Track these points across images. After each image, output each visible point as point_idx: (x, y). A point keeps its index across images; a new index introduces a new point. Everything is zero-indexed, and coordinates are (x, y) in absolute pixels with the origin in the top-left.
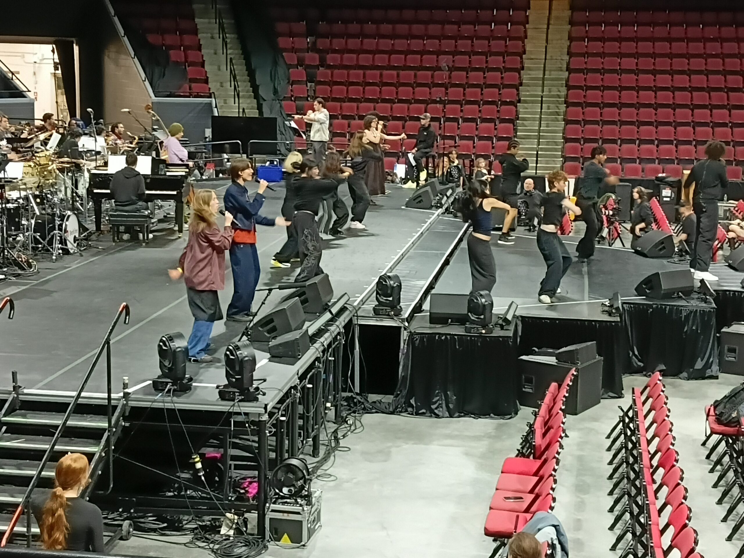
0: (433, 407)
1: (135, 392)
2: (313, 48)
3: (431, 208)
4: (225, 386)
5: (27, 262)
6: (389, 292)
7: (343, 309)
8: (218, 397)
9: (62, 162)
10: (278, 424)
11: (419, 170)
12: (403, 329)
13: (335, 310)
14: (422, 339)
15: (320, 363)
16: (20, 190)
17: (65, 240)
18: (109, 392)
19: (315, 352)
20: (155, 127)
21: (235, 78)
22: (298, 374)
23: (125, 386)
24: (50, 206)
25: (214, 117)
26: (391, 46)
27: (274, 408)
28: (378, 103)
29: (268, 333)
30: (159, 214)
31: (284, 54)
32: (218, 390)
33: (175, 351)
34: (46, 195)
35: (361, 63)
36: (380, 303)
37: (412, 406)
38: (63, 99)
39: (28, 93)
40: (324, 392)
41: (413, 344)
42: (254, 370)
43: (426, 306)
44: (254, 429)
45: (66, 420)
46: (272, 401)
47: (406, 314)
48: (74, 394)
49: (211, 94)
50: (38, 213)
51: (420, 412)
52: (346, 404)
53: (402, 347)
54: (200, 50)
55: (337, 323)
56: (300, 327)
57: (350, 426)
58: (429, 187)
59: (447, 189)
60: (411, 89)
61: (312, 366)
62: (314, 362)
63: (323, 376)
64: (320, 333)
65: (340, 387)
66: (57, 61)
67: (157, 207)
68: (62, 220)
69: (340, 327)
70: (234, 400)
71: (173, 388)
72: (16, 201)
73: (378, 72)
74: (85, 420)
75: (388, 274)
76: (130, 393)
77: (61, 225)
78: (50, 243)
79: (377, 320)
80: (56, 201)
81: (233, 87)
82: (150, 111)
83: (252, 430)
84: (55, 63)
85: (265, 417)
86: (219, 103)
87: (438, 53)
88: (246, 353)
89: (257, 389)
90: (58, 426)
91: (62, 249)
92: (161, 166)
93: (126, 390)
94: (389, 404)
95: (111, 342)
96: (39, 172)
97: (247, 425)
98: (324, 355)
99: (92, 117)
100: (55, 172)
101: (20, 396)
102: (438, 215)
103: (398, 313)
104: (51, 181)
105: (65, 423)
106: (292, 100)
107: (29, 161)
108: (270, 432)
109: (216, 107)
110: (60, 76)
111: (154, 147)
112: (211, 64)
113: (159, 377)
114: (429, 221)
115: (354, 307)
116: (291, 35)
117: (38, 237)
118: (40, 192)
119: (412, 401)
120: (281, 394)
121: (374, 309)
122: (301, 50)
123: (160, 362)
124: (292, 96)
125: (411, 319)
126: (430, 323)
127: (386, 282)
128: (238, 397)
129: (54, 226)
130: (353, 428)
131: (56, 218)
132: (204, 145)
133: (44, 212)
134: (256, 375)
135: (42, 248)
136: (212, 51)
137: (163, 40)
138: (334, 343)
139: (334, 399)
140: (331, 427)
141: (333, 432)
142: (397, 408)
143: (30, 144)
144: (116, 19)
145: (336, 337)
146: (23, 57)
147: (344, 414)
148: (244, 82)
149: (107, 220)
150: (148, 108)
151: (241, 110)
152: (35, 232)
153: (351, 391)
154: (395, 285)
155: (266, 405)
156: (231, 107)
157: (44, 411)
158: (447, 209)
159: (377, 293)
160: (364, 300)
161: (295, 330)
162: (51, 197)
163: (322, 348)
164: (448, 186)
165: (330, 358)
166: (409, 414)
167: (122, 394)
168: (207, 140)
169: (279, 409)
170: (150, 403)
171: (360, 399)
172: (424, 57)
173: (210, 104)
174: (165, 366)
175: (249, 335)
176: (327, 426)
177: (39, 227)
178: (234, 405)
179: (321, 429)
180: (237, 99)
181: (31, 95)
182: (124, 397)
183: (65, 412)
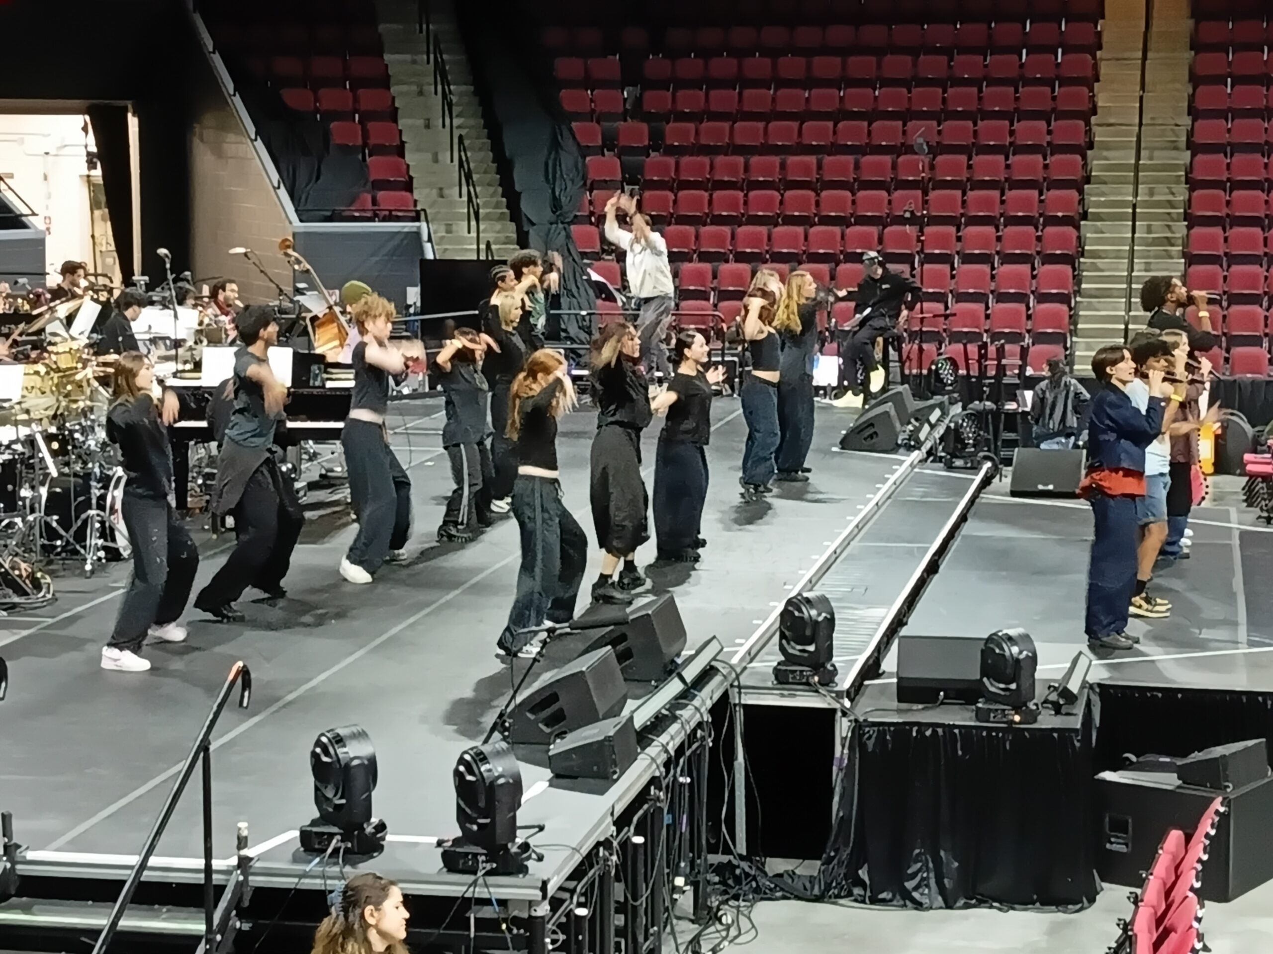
0: (910, 885)
1: (260, 858)
2: (637, 111)
3: (895, 448)
4: (456, 842)
5: (32, 577)
6: (808, 632)
7: (708, 673)
8: (441, 865)
9: (105, 364)
10: (571, 924)
11: (869, 368)
12: (839, 714)
13: (691, 673)
14: (881, 736)
15: (660, 790)
16: (16, 423)
17: (112, 530)
18: (208, 855)
19: (650, 766)
20: (301, 285)
21: (469, 177)
22: (612, 814)
23: (242, 842)
24: (79, 457)
25: (424, 262)
26: (803, 102)
27: (561, 889)
28: (776, 225)
29: (547, 725)
30: (311, 472)
31: (574, 125)
32: (440, 850)
33: (347, 765)
34: (71, 432)
35: (739, 141)
36: (790, 659)
37: (861, 883)
38: (105, 231)
39: (32, 219)
40: (668, 854)
41: (863, 746)
42: (519, 805)
43: (890, 663)
44: (518, 935)
45: (118, 917)
46: (557, 872)
47: (845, 681)
48: (134, 860)
49: (418, 213)
50: (55, 474)
51: (882, 896)
52: (717, 879)
53: (838, 754)
54: (395, 121)
55: (696, 702)
56: (614, 712)
57: (728, 928)
58: (890, 404)
59: (932, 408)
60: (848, 194)
61: (642, 797)
62: (646, 790)
63: (667, 819)
64: (659, 724)
65: (704, 842)
66: (94, 149)
67: (305, 457)
68: (106, 487)
69: (703, 710)
70: (475, 873)
71: (343, 846)
72: (8, 447)
73: (777, 160)
74: (156, 917)
75: (805, 595)
76: (251, 859)
77: (102, 498)
78: (81, 536)
79: (782, 696)
80: (93, 447)
81: (465, 198)
82: (290, 251)
83: (515, 938)
84: (89, 154)
85: (543, 910)
86: (435, 232)
87: (906, 116)
88: (500, 769)
89: (525, 847)
90: (99, 932)
91: (104, 548)
92: (315, 368)
93: (245, 852)
94: (812, 879)
95: (212, 748)
96: (57, 386)
97: (504, 926)
98: (668, 772)
99: (168, 266)
100: (89, 385)
101: (18, 867)
102: (912, 466)
103: (829, 678)
104: (81, 404)
105: (114, 923)
106: (591, 223)
107: (35, 362)
108: (553, 942)
109: (430, 240)
110: (100, 181)
111: (297, 329)
112: (419, 150)
113: (314, 823)
114: (893, 478)
115: (732, 667)
116: (589, 83)
117: (54, 524)
118: (58, 429)
119: (863, 874)
120: (577, 859)
121: (777, 672)
122: (611, 117)
123: (317, 789)
124: (592, 213)
125: (857, 692)
126: (900, 700)
127: (800, 611)
128: (484, 866)
129: (90, 499)
130: (733, 932)
131: (93, 484)
132: (406, 323)
133: (66, 470)
134: (523, 817)
135: (63, 547)
136: (421, 122)
137: (317, 100)
138: (690, 747)
139: (692, 868)
140: (686, 930)
141: (691, 942)
142: (828, 887)
143: (35, 327)
144: (217, 60)
145: (694, 731)
146: (22, 142)
147: (714, 902)
148: (489, 185)
149: (200, 486)
150: (284, 245)
151: (483, 246)
152: (47, 514)
153: (727, 851)
154: (820, 619)
155: (545, 884)
156: (461, 240)
157: (68, 899)
158: (929, 453)
159: (783, 636)
160: (753, 653)
161: (605, 718)
162: (82, 439)
163: (664, 757)
164: (931, 402)
165: (681, 780)
166: (856, 901)
167: (234, 861)
168: (412, 310)
169: (572, 892)
170: (296, 880)
171: (747, 869)
172: (876, 125)
173: (417, 234)
174: (327, 799)
175: (506, 729)
176: (677, 929)
177: (55, 503)
178: (474, 883)
179: (664, 936)
180: (473, 223)
181: (37, 222)
182: (239, 866)
183: (115, 901)
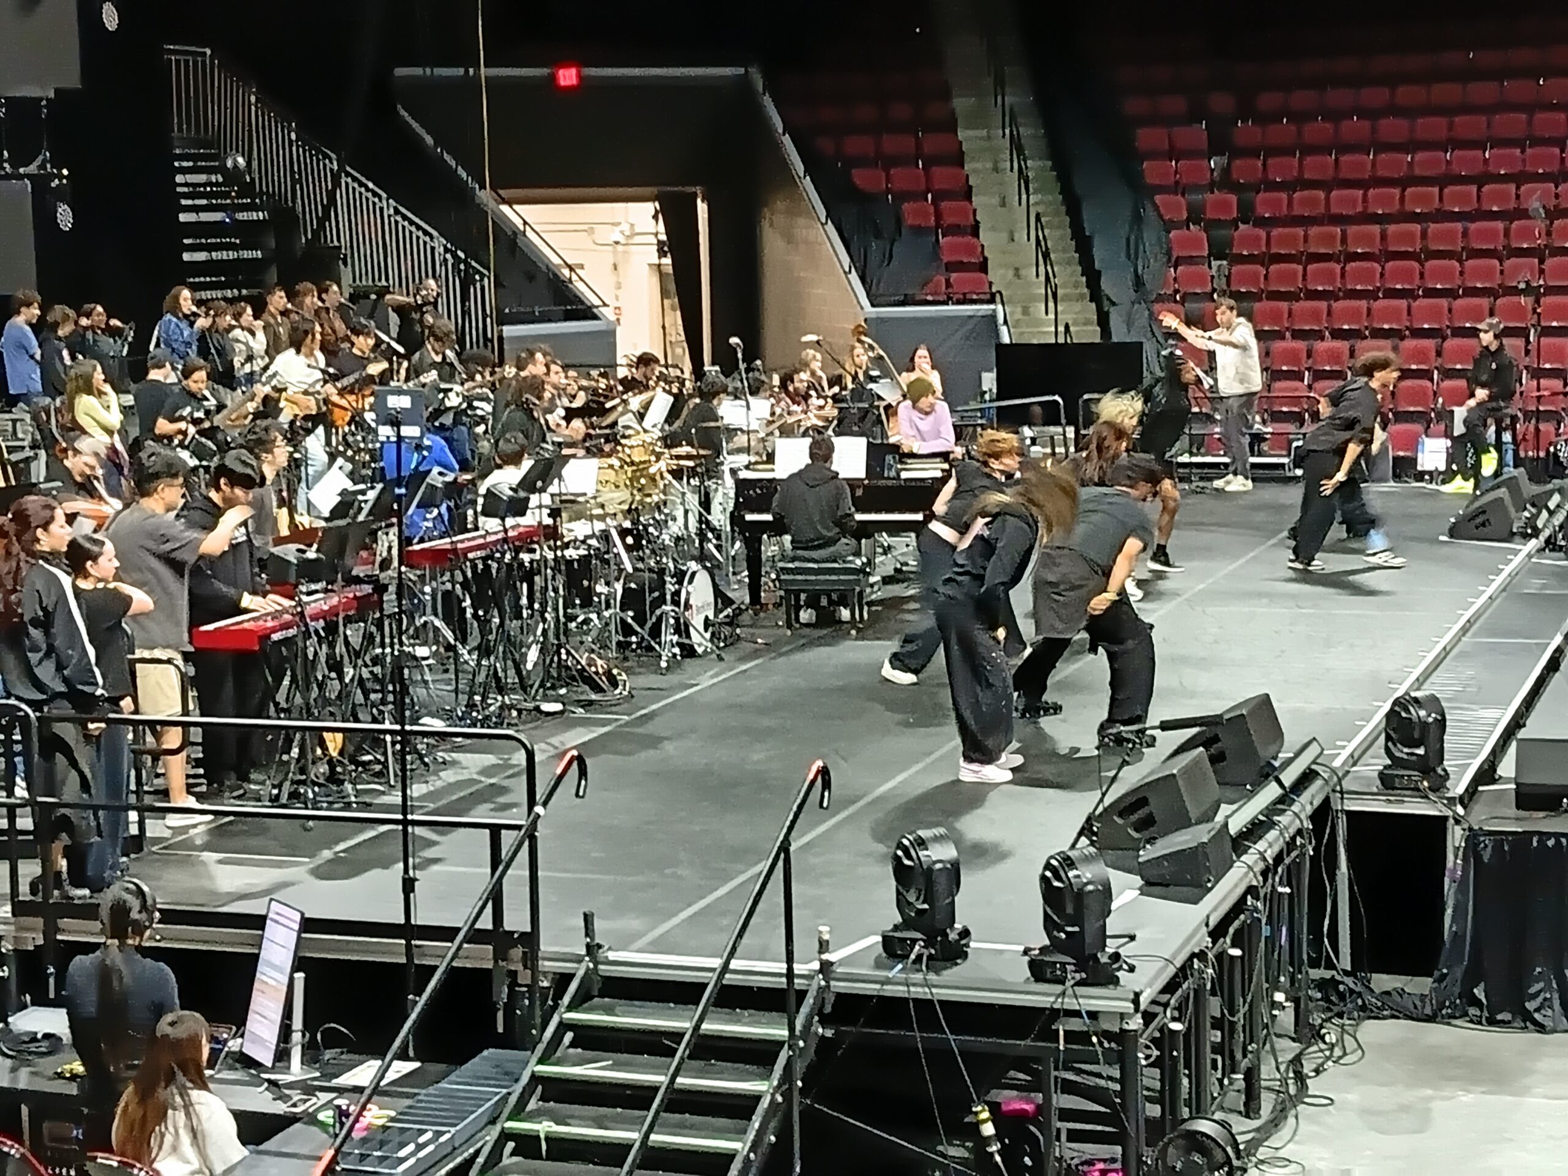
0: (1530, 1006)
1: (842, 962)
2: (1226, 182)
3: (1510, 537)
4: (1043, 950)
5: (608, 673)
6: (1416, 735)
7: (1308, 777)
8: (1029, 974)
9: (678, 457)
10: (1164, 1040)
12: (1451, 821)
13: (1289, 777)
14: (1498, 847)
15: (1258, 899)
16: (591, 518)
17: (687, 626)
18: (790, 959)
19: (1246, 874)
21: (1046, 256)
22: (1207, 925)
23: (823, 946)
24: (653, 552)
25: (1000, 347)
26: (1405, 168)
27: (1154, 1002)
28: (1377, 298)
29: (1137, 830)
30: (885, 565)
31: (1158, 198)
32: (1027, 958)
33: (930, 870)
34: (645, 527)
35: (1335, 210)
36: (1396, 762)
37: (1477, 1003)
38: (675, 320)
39: (603, 310)
40: (1267, 967)
41: (1478, 858)
42: (1110, 912)
43: (1507, 767)
44: (1110, 1049)
45: (701, 1020)
46: (1150, 985)
47: (1459, 787)
48: (716, 963)
49: (993, 295)
50: (630, 570)
51: (1499, 1017)
52: (1319, 995)
53: (1450, 864)
54: (969, 198)
55: (1296, 808)
56: (1208, 817)
57: (1332, 1047)
58: (1503, 490)
59: (1550, 494)
60: (1456, 264)
61: (1239, 907)
62: (1243, 899)
63: (1266, 931)
64: (1256, 830)
65: (1305, 957)
66: (663, 237)
67: (879, 550)
68: (680, 582)
69: (1303, 816)
70: (1063, 983)
71: (926, 952)
72: (583, 542)
73: (1376, 229)
74: (738, 1022)
75: (1413, 694)
76: (832, 964)
77: (677, 593)
78: (655, 632)
79: (1390, 801)
80: (667, 542)
81: (1042, 278)
82: (863, 338)
83: (1106, 1051)
84: (660, 242)
85: (1135, 1023)
86: (1012, 313)
87: (1519, 178)
88: (1089, 875)
89: (1116, 957)
90: (682, 1035)
91: (679, 644)
92: (889, 459)
93: (825, 957)
94: (1423, 997)
95: (792, 849)
96: (631, 480)
97: (1094, 1039)
98: (1265, 880)
99: (740, 355)
100: (662, 478)
101: (601, 967)
102: (1530, 556)
103: (1439, 783)
104: (656, 498)
105: (697, 1027)
106: (1176, 301)
107: (609, 455)
108: (1147, 1057)
109: (1006, 322)
110: (670, 270)
112: (993, 229)
113: (896, 928)
114: (1508, 569)
115: (1334, 771)
116: (1173, 153)
117: (630, 620)
118: (633, 523)
119: (1479, 992)
120: (1171, 971)
121: (1381, 775)
122: (1197, 188)
123: (898, 893)
124: (1177, 291)
125: (1470, 800)
126: (1518, 807)
127: (1408, 712)
128: (1073, 976)
129: (663, 595)
130: (1337, 1052)
131: (668, 579)
132: (980, 410)
133: (640, 565)
134: (1113, 925)
135: (637, 643)
136: (996, 200)
137: (888, 181)
138: (1288, 855)
139: (1292, 983)
140: (1288, 1049)
141: (1291, 1061)
142: (1442, 1006)
143: (609, 420)
144: (787, 140)
145: (1293, 839)
146: (591, 231)
147: (1316, 1019)
148: (1069, 264)
149: (773, 581)
150: (858, 332)
151: (1061, 329)
152: (622, 610)
153: (1330, 966)
154: (1430, 720)
155: (1137, 995)
156: (1039, 323)
157: (651, 1001)
158: (1548, 541)
159: (1388, 738)
160: (1356, 756)
161: (1199, 822)
162: (656, 534)
163: (1261, 865)
164: (1550, 486)
165: (1280, 889)
166: (1471, 1021)
167: (816, 965)
168: (987, 397)
169: (1166, 1005)
170: (878, 986)
171: (1352, 986)
172: (1486, 189)
173: (993, 317)
174: (910, 904)
175: (1095, 834)
176: (1277, 1046)
177: (631, 599)
178: (1063, 994)
179: (1263, 1053)
180: (1051, 304)
181: (608, 313)
182: (821, 971)
183: (697, 1004)
